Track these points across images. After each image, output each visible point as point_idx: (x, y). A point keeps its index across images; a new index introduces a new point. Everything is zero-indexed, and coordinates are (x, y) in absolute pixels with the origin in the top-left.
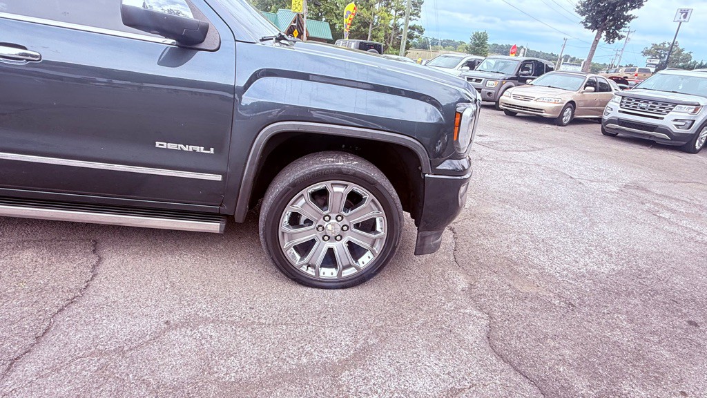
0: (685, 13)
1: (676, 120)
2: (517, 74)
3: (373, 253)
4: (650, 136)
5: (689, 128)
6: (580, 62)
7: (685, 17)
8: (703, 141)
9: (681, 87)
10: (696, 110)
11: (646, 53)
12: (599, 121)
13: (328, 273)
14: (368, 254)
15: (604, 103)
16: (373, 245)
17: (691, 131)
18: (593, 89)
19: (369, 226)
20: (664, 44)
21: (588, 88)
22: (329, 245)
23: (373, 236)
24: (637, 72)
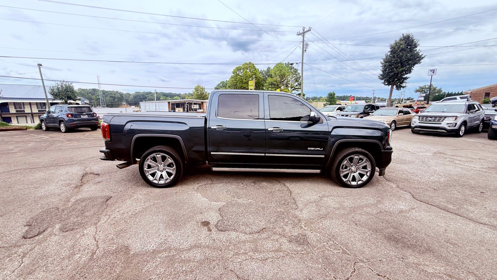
0: (433, 71)
1: (448, 124)
2: (364, 111)
3: (367, 176)
4: (437, 132)
5: (455, 126)
6: (385, 100)
7: (433, 73)
8: (463, 131)
9: (445, 109)
10: (456, 119)
11: (417, 91)
12: (409, 127)
13: (354, 183)
14: (365, 176)
15: (410, 119)
16: (367, 173)
17: (456, 128)
18: (402, 114)
19: (365, 167)
20: (425, 86)
21: (400, 114)
22: (353, 174)
23: (367, 170)
24: (416, 102)
